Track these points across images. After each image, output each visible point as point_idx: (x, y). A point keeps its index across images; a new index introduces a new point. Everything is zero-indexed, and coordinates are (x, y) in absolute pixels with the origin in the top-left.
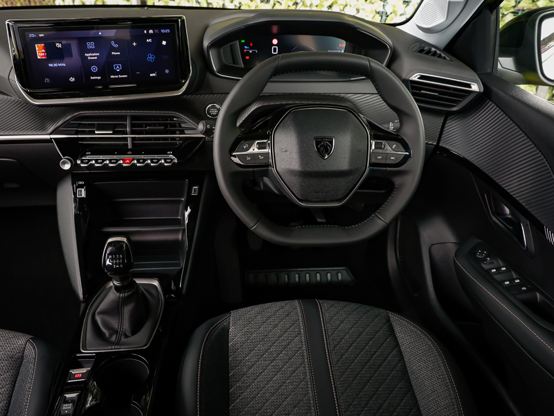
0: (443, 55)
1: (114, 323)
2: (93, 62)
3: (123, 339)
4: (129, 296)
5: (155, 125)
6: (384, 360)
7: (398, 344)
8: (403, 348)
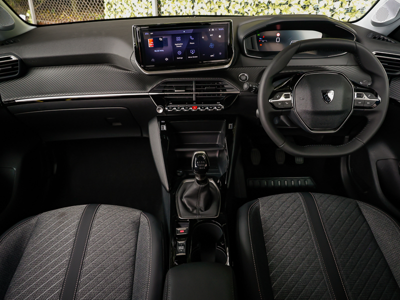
0: (389, 40)
1: (194, 203)
2: (179, 49)
3: (201, 212)
4: (205, 187)
5: (208, 86)
6: (359, 229)
7: (366, 220)
8: (369, 222)
